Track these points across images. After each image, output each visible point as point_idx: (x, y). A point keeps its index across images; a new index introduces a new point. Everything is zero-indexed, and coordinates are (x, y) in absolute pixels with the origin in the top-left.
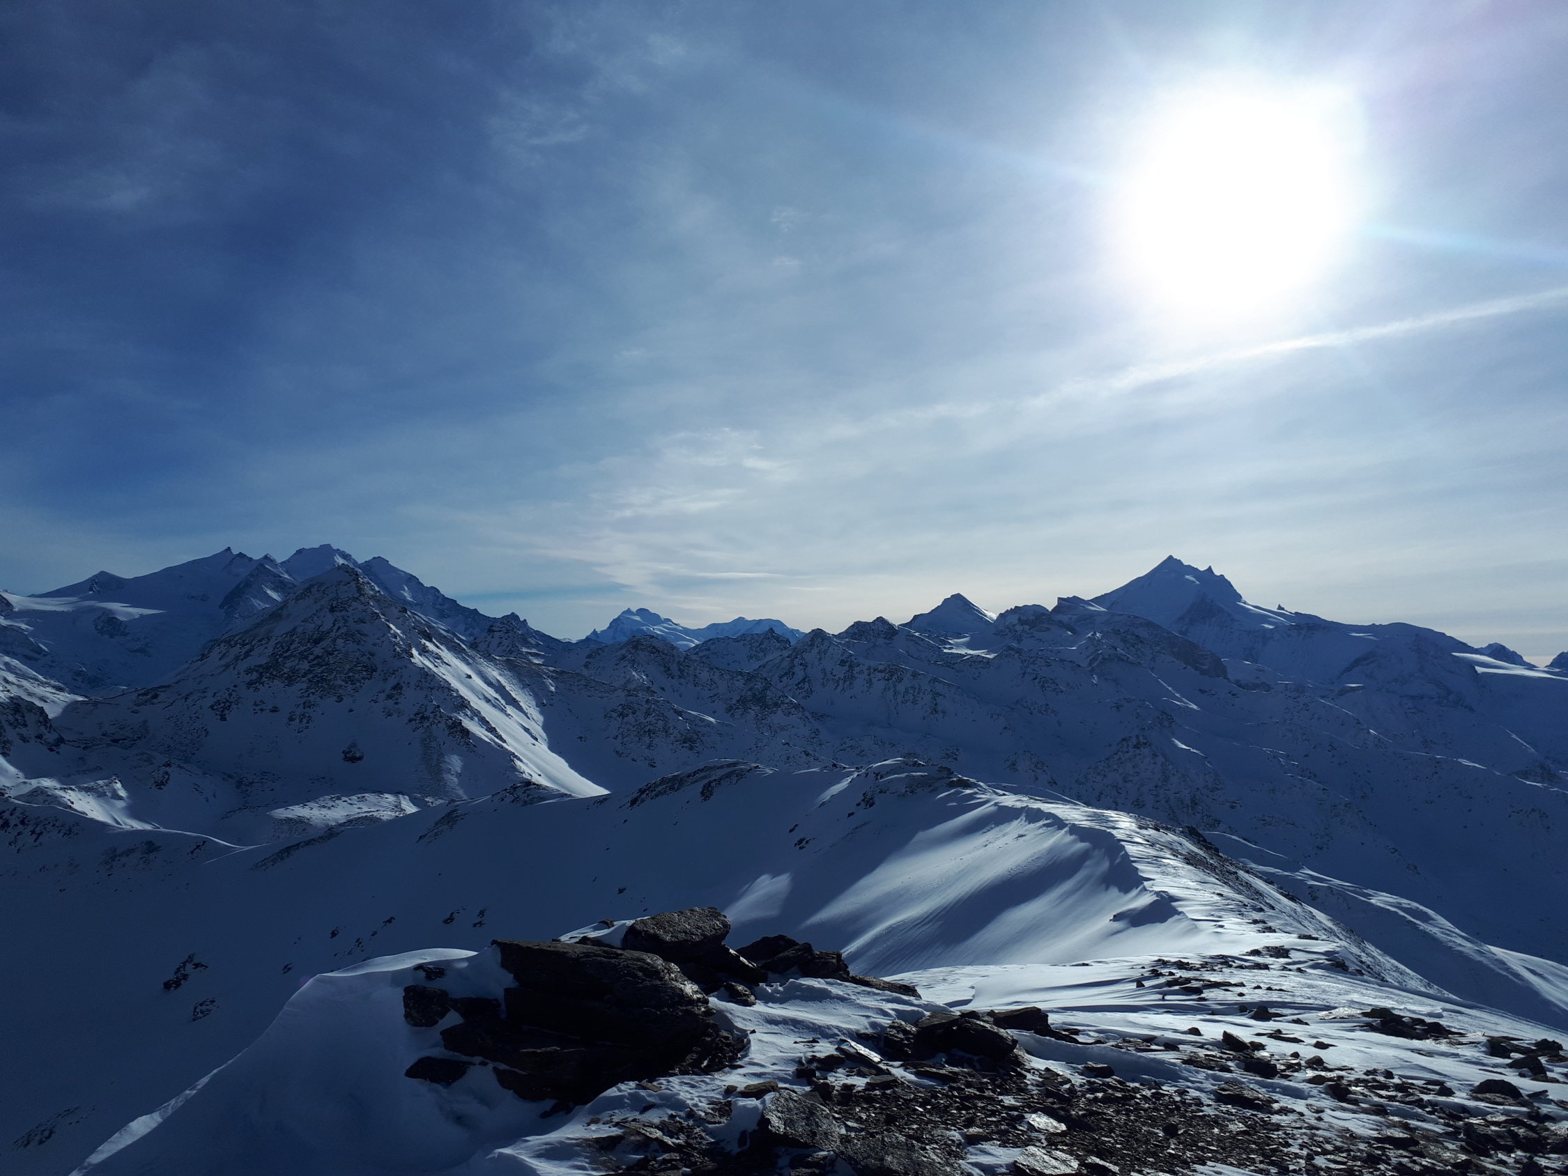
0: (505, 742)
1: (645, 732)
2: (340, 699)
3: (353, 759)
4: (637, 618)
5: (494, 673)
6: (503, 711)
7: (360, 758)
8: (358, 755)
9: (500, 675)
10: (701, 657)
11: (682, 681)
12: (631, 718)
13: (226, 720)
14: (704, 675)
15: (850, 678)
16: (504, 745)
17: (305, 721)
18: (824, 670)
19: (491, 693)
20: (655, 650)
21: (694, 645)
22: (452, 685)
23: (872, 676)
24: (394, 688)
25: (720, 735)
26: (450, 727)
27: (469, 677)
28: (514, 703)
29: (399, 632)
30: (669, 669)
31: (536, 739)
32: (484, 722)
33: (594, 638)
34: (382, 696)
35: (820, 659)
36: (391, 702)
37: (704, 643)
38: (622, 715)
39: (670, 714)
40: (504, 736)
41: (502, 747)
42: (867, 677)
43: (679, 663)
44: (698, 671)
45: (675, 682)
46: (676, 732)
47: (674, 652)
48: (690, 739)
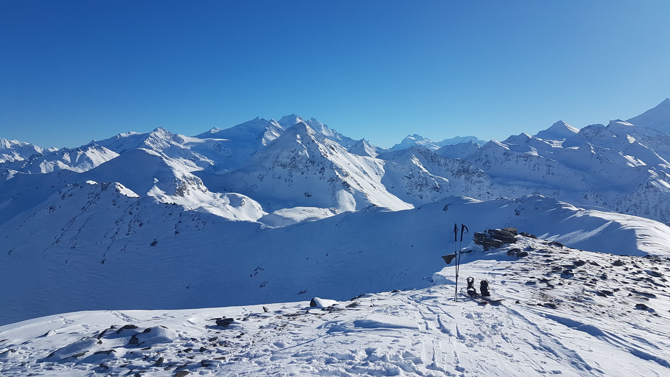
1: (418, 185)
2: (303, 173)
4: (413, 138)
5: (359, 163)
6: (362, 177)
8: (310, 194)
10: (441, 154)
11: (433, 164)
12: (412, 179)
15: (508, 160)
16: (363, 190)
17: (290, 182)
18: (496, 158)
19: (358, 171)
21: (437, 149)
22: (343, 168)
23: (518, 159)
25: (450, 186)
26: (342, 184)
27: (349, 164)
28: (366, 174)
30: (427, 159)
31: (375, 188)
32: (355, 181)
33: (396, 147)
34: (318, 172)
35: (494, 153)
36: (321, 174)
37: (442, 148)
40: (363, 187)
42: (516, 160)
43: (432, 157)
44: (439, 159)
45: (430, 164)
46: (431, 185)
47: (429, 152)
48: (437, 188)
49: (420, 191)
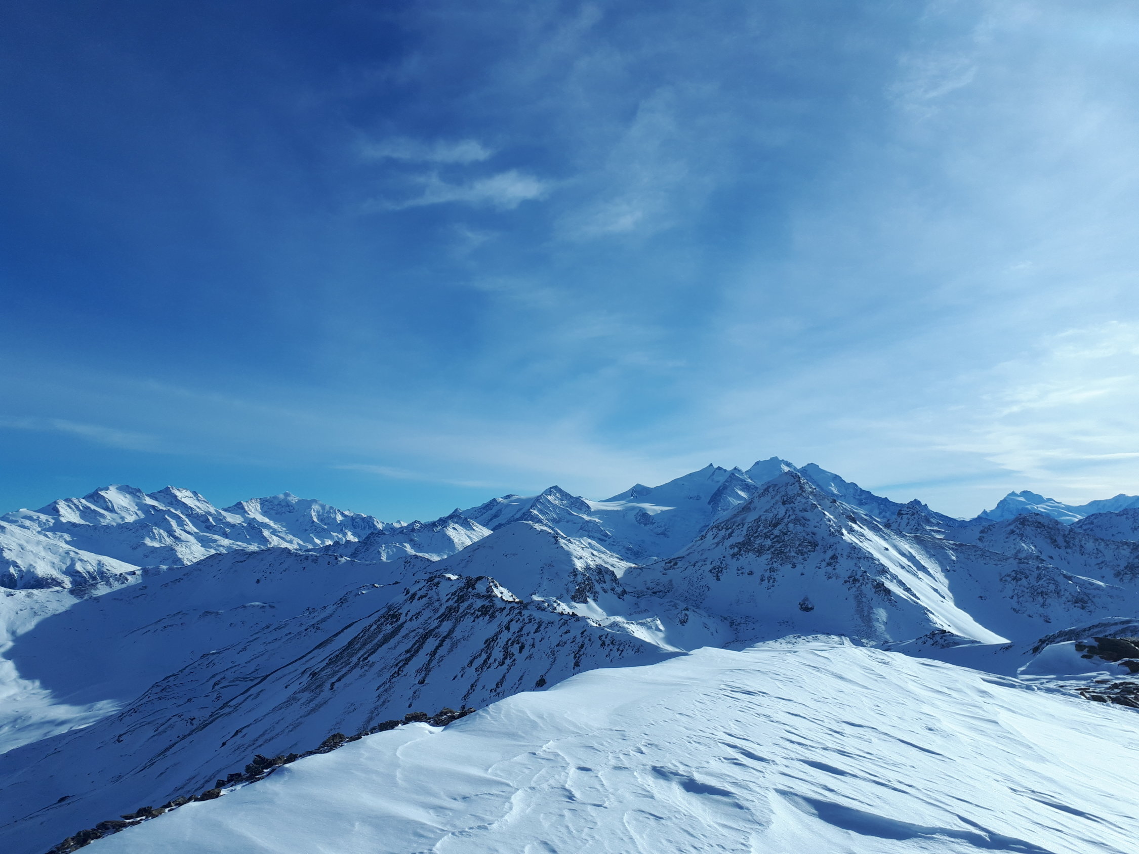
0: (919, 599)
1: (1038, 593)
2: (794, 566)
3: (807, 609)
4: (1022, 499)
5: (906, 546)
6: (915, 575)
7: (812, 609)
8: (810, 606)
9: (911, 547)
10: (1085, 530)
11: (1069, 551)
12: (1024, 582)
13: (720, 580)
14: (1090, 545)
16: (918, 601)
17: (771, 581)
19: (905, 561)
20: (1040, 525)
21: (1077, 520)
22: (874, 556)
24: (832, 558)
25: (1111, 597)
26: (875, 587)
27: (887, 549)
28: (923, 569)
29: (832, 517)
30: (1055, 541)
31: (944, 598)
32: (901, 583)
33: (984, 516)
34: (824, 564)
36: (830, 569)
37: (1087, 518)
38: (1015, 579)
39: (1060, 579)
40: (918, 595)
41: (917, 603)
43: (1064, 536)
44: (1083, 541)
45: (1062, 551)
46: (1067, 594)
47: (1059, 526)
48: (1082, 601)
49: (1043, 605)
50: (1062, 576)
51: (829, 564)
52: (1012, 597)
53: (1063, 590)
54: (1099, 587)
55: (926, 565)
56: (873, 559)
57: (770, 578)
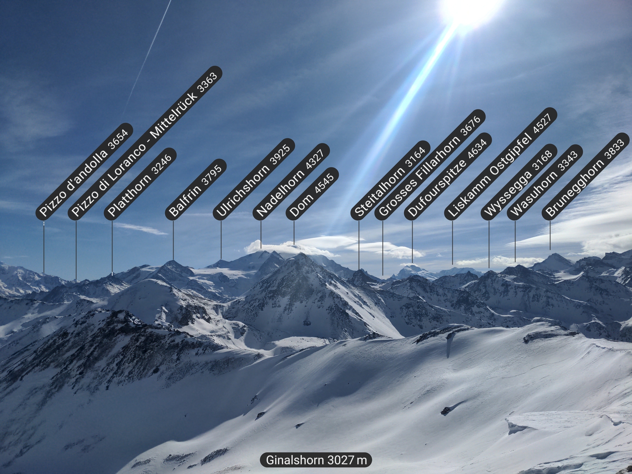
0: (362, 318)
1: (417, 314)
2: (302, 302)
3: (308, 325)
4: (411, 269)
5: (357, 292)
6: (361, 306)
7: (310, 324)
9: (359, 292)
10: (439, 284)
11: (432, 294)
12: (411, 309)
13: (263, 310)
14: (441, 291)
15: (506, 291)
17: (290, 310)
18: (494, 289)
19: (357, 299)
20: (419, 281)
21: (435, 280)
22: (341, 296)
23: (517, 290)
24: (321, 298)
25: (450, 315)
26: (342, 313)
27: (348, 293)
28: (365, 303)
29: (321, 276)
30: (426, 289)
31: (374, 317)
32: (354, 311)
33: (393, 277)
34: (317, 300)
35: (492, 284)
36: (320, 303)
37: (439, 278)
38: (408, 308)
40: (362, 316)
41: (361, 320)
42: (515, 291)
43: (429, 287)
44: (438, 289)
45: (429, 294)
46: (430, 315)
47: (428, 282)
48: (437, 318)
49: (420, 320)
50: (428, 306)
51: (319, 301)
52: (405, 317)
53: (429, 313)
54: (445, 312)
55: (366, 301)
56: (341, 298)
57: (289, 309)
